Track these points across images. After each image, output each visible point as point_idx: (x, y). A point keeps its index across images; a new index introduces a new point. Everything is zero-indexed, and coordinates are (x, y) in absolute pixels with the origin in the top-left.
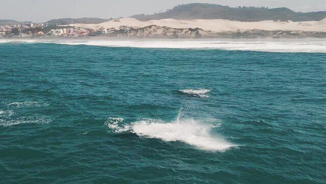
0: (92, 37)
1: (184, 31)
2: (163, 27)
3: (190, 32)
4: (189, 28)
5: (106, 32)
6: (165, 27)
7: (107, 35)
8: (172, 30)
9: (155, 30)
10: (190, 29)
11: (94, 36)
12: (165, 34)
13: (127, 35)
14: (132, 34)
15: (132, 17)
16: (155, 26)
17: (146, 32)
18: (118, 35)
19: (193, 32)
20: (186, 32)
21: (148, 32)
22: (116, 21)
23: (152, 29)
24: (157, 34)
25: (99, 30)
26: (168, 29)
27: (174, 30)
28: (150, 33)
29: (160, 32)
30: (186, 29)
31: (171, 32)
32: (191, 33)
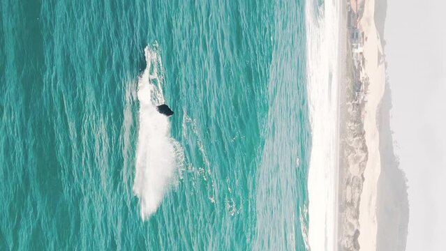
0: (346, 22)
1: (354, 222)
2: (362, 176)
3: (352, 233)
4: (360, 230)
5: (356, 51)
6: (363, 179)
7: (349, 55)
8: (357, 195)
9: (356, 159)
10: (357, 233)
11: (349, 24)
12: (348, 183)
13: (347, 100)
14: (350, 110)
15: (387, 85)
16: (366, 159)
17: (353, 141)
18: (350, 80)
19: (352, 239)
20: (351, 226)
21: (352, 145)
22: (380, 56)
23: (359, 152)
24: (348, 166)
25: (360, 35)
26: (359, 187)
27: (357, 199)
28: (352, 149)
29: (353, 170)
30: (359, 225)
31: (353, 194)
32: (349, 236)
